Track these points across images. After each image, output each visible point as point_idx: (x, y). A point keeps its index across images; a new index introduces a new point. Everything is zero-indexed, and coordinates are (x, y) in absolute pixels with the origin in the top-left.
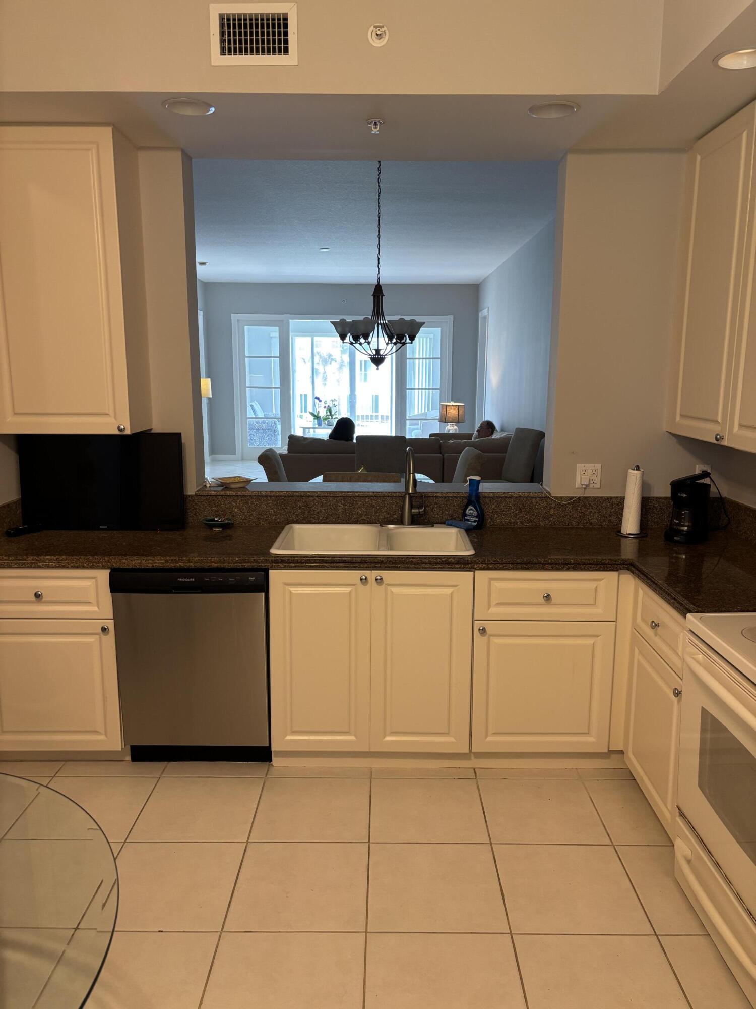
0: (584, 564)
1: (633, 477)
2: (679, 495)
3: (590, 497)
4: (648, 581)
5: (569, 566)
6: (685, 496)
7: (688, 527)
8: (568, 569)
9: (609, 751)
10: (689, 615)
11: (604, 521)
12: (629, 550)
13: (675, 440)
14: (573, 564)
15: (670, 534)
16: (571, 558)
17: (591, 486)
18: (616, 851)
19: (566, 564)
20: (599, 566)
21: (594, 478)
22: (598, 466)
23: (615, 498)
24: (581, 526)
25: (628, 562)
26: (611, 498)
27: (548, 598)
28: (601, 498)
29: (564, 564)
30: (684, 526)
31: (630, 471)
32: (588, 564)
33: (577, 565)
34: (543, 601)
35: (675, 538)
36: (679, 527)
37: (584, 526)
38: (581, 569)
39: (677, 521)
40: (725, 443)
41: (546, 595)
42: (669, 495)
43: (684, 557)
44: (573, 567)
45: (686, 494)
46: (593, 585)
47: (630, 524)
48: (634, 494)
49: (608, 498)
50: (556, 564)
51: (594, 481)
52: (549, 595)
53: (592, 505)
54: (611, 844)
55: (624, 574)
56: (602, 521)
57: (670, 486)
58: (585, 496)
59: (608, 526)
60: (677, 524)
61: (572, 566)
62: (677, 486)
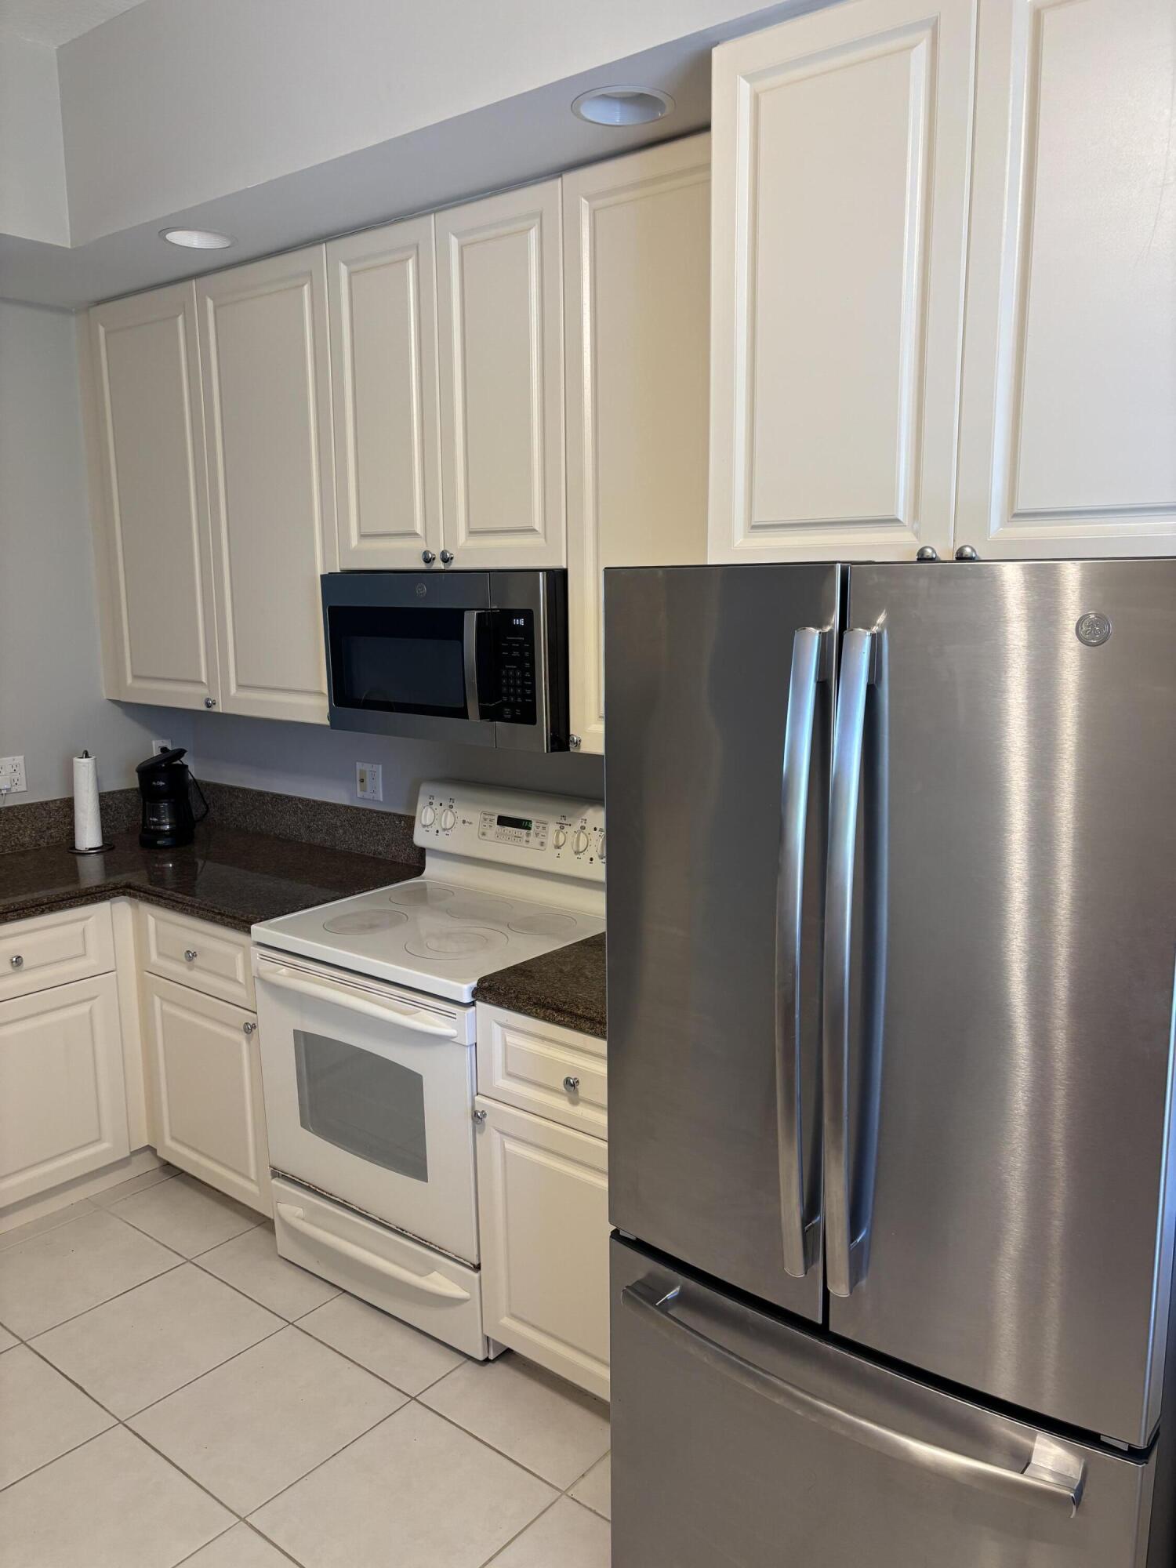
0: (63, 900)
1: (84, 768)
2: (154, 783)
3: (16, 806)
4: (167, 902)
5: (44, 907)
6: (162, 783)
7: (170, 824)
8: (42, 912)
9: (131, 1153)
10: (254, 927)
11: (41, 837)
12: (92, 871)
13: (118, 710)
14: (47, 904)
15: (148, 839)
16: (42, 894)
17: (13, 790)
18: (196, 1265)
19: (37, 905)
20: (84, 899)
21: (16, 776)
22: (19, 759)
23: (52, 801)
24: (7, 851)
25: (122, 884)
26: (46, 803)
27: (18, 962)
28: (32, 804)
29: (33, 907)
30: (165, 824)
31: (76, 760)
32: (69, 899)
33: (55, 904)
34: (9, 968)
35: (159, 842)
36: (158, 827)
37: (12, 850)
38: (60, 908)
39: (155, 820)
40: (219, 708)
41: (14, 959)
42: (137, 785)
43: (171, 865)
44: (49, 908)
45: (163, 781)
46: (78, 927)
47: (88, 834)
48: (88, 791)
49: (41, 804)
50: (23, 909)
51: (16, 781)
52: (19, 957)
53: (20, 817)
54: (185, 1261)
55: (121, 901)
56: (38, 838)
57: (137, 774)
58: (6, 805)
59: (48, 843)
60: (155, 824)
61: (47, 906)
62: (147, 772)
